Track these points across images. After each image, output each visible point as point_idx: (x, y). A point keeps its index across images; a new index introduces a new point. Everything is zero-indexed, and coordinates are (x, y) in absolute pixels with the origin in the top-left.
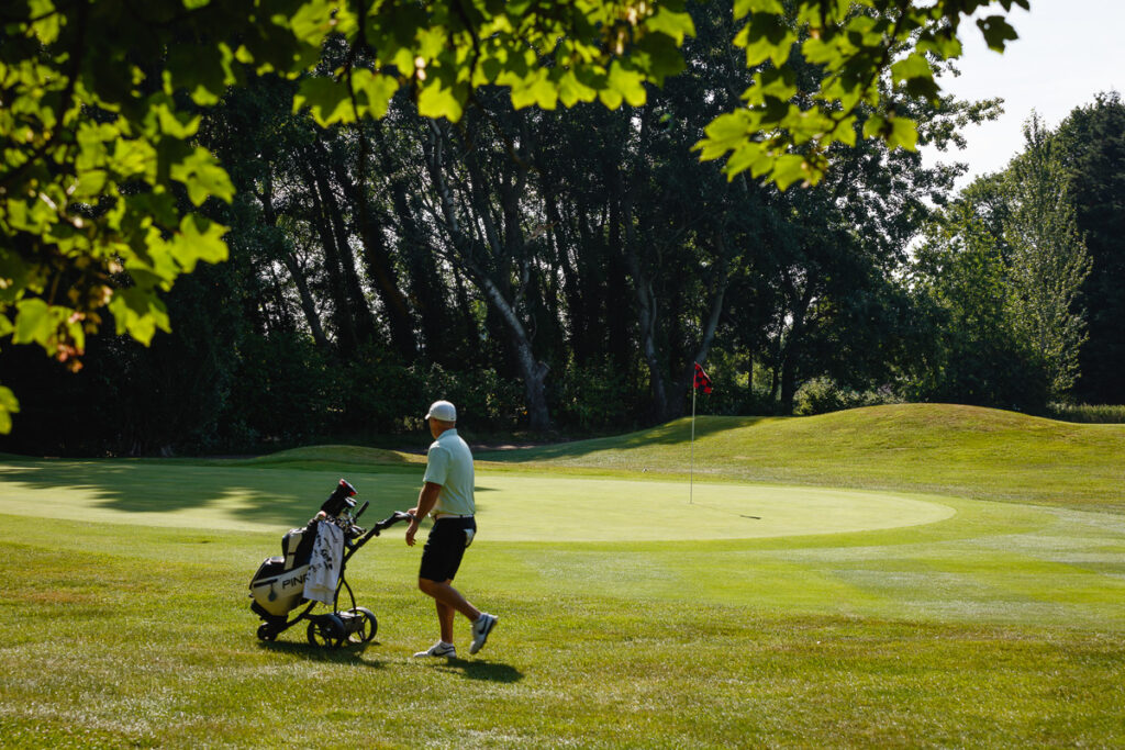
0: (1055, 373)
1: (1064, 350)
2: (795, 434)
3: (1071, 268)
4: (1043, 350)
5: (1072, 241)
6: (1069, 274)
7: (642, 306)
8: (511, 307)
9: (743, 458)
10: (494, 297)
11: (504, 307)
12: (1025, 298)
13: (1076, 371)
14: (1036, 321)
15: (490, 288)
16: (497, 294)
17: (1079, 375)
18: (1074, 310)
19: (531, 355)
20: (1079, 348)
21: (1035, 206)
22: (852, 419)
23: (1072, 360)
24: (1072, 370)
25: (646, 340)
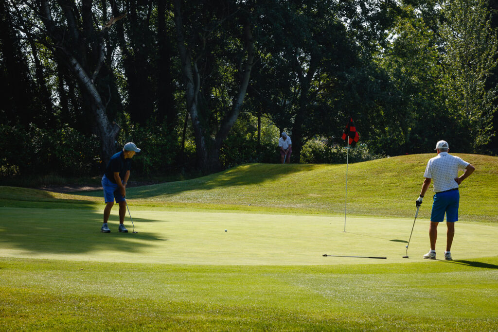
0: (476, 134)
1: (482, 116)
2: (350, 177)
3: (488, 55)
4: (467, 116)
5: (488, 35)
6: (486, 59)
7: (188, 79)
8: (91, 79)
9: (315, 196)
10: (78, 72)
11: (86, 80)
12: (454, 77)
13: (492, 131)
14: (462, 95)
15: (75, 65)
16: (81, 69)
17: (494, 135)
18: (488, 87)
19: (106, 117)
20: (493, 114)
21: (461, 9)
22: (392, 165)
23: (489, 123)
24: (488, 131)
25: (191, 106)
